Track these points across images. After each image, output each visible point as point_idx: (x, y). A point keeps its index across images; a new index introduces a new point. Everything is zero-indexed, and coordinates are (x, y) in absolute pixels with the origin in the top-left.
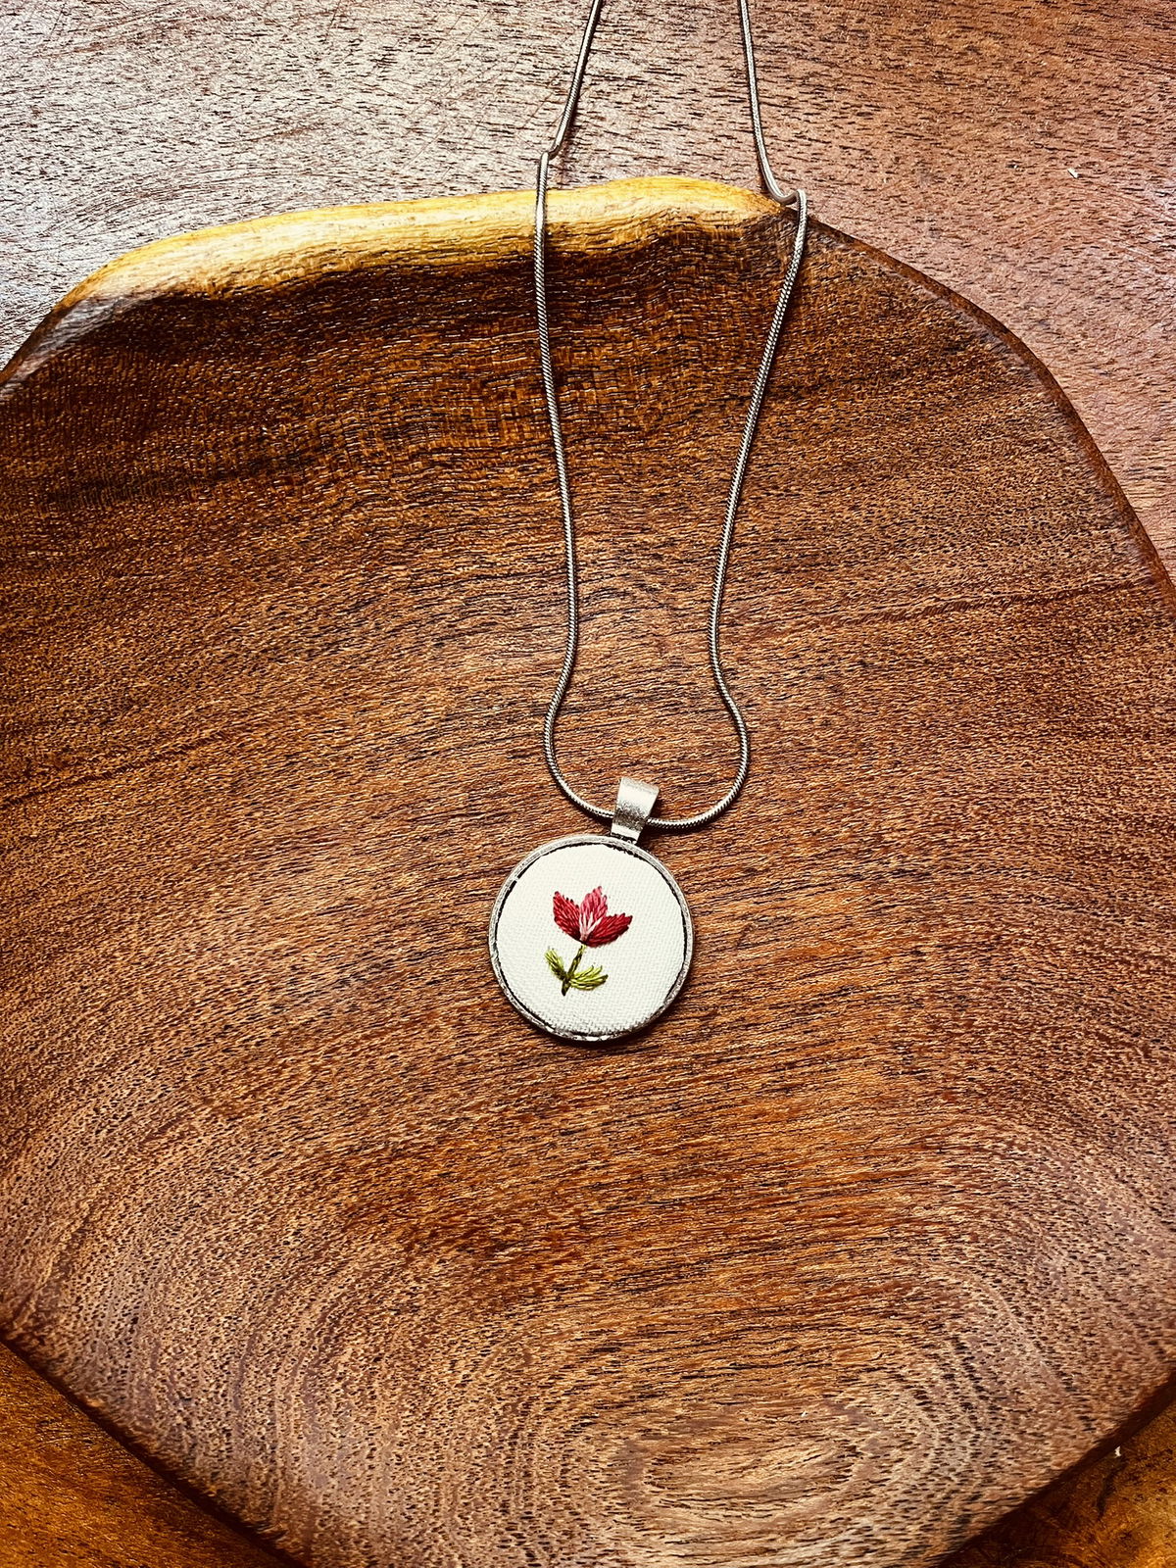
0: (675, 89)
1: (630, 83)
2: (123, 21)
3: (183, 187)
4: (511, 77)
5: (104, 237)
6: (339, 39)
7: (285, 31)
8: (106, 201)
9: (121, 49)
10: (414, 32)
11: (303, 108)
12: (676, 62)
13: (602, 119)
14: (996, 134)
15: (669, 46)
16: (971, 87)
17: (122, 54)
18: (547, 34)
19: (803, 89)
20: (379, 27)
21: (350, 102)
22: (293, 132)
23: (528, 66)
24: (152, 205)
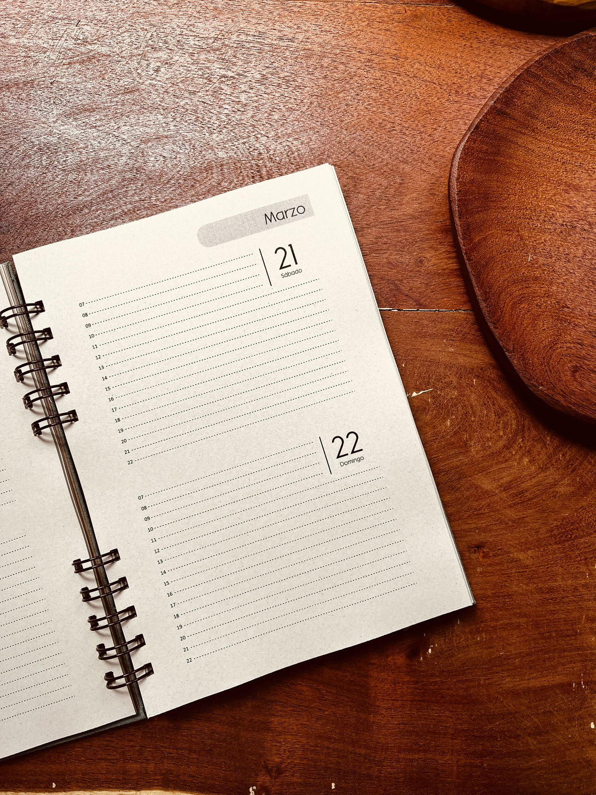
0: (245, 80)
1: (231, 78)
2: (78, 55)
3: (96, 108)
4: (195, 76)
5: (73, 123)
6: (144, 63)
7: (127, 60)
8: (73, 112)
9: (78, 64)
10: (166, 61)
11: (132, 85)
12: (245, 72)
13: (223, 89)
14: (341, 95)
15: (243, 67)
16: (335, 80)
17: (78, 66)
18: (206, 63)
19: (283, 81)
20: (156, 59)
21: (147, 83)
22: (130, 92)
23: (200, 73)
24: (88, 114)
